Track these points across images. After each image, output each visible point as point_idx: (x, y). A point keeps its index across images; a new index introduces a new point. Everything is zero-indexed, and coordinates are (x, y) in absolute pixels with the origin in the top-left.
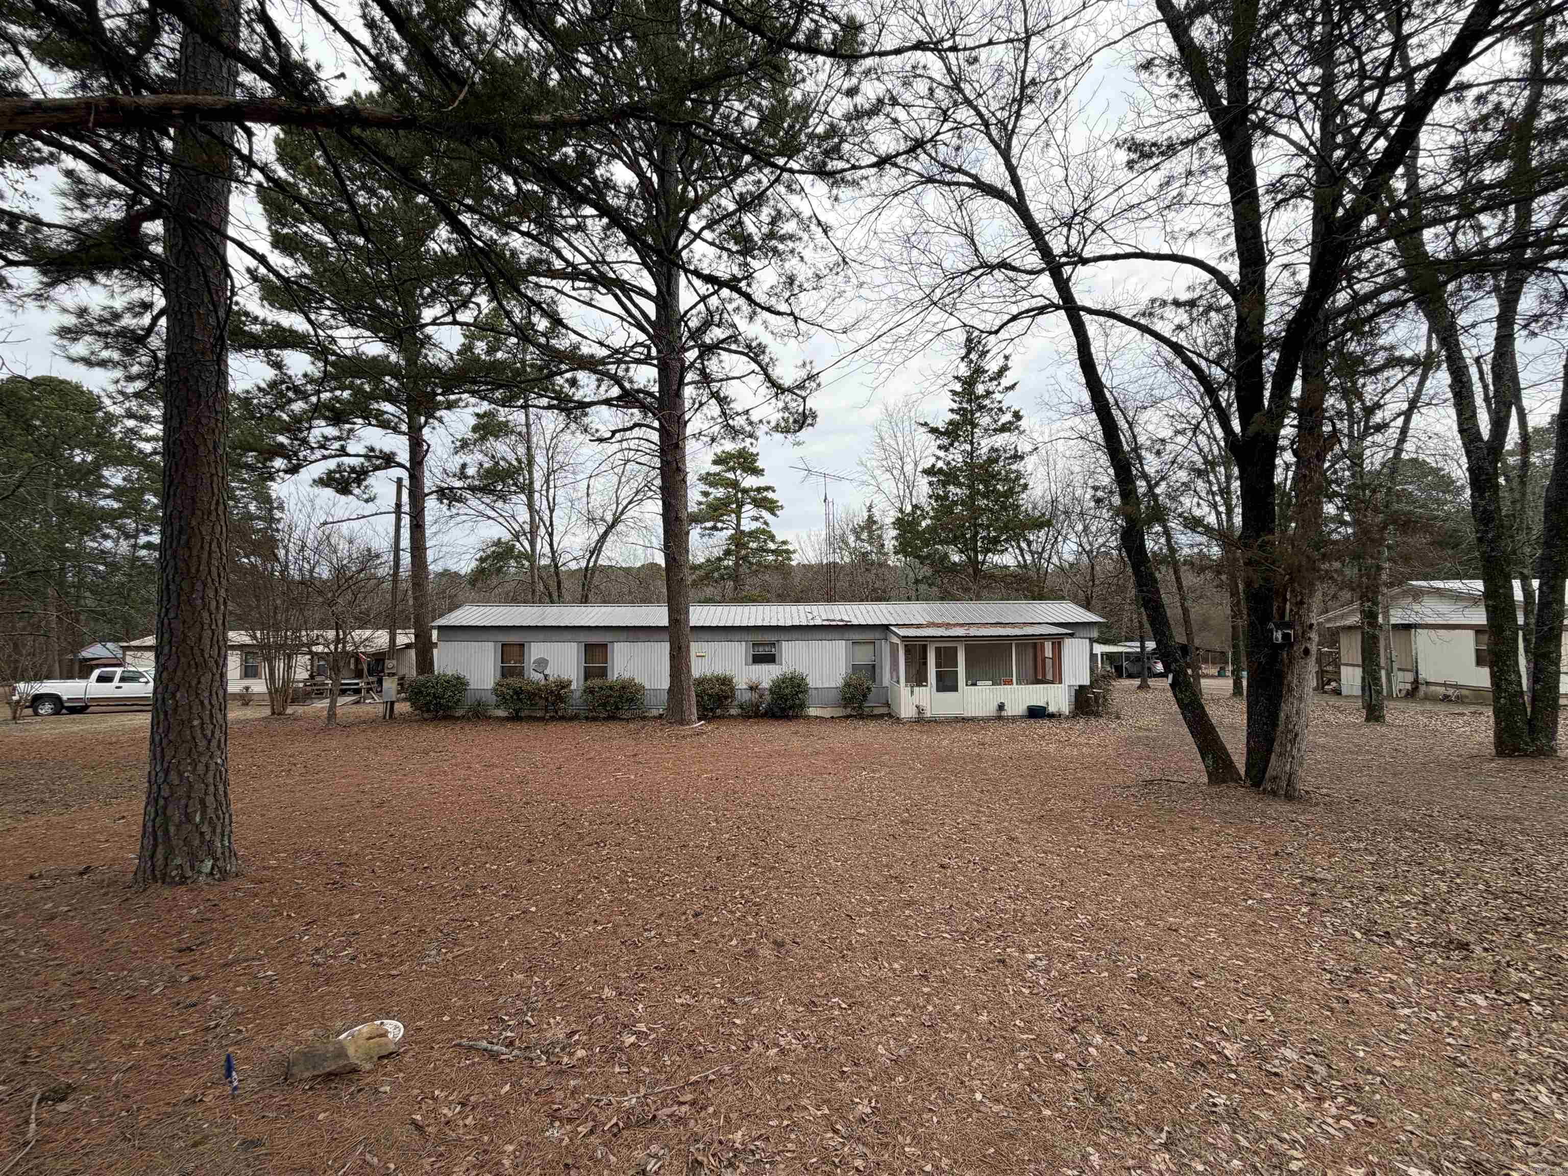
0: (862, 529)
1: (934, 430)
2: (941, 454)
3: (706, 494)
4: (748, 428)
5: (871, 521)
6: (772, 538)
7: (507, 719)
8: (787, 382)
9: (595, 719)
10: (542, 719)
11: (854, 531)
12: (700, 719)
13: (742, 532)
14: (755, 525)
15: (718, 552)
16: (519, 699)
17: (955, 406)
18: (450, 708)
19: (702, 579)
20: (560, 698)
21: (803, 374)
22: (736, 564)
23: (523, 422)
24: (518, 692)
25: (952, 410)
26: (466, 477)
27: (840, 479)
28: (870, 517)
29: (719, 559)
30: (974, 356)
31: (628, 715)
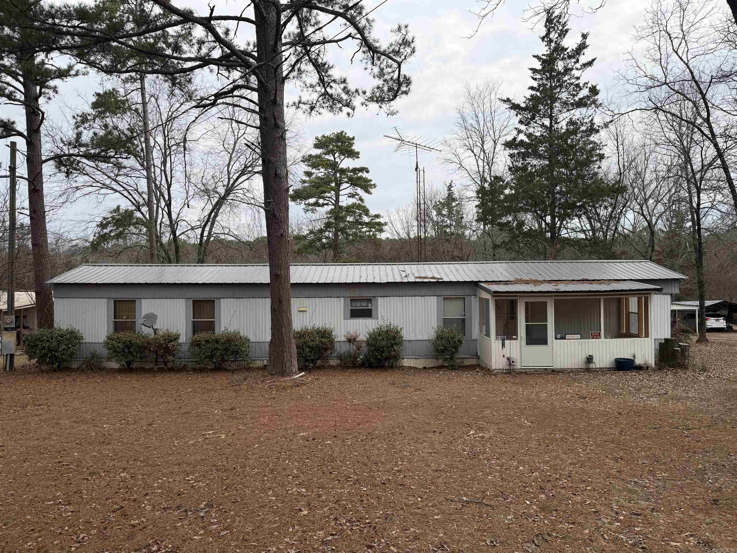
0: (443, 205)
1: (515, 107)
2: (523, 127)
3: (308, 174)
4: (345, 97)
5: (450, 198)
6: (366, 212)
7: (120, 371)
8: (383, 45)
9: (202, 370)
10: (150, 371)
11: (436, 207)
12: (301, 370)
13: (341, 207)
14: (351, 201)
15: (319, 226)
16: (130, 353)
17: (535, 84)
18: (65, 360)
19: (306, 247)
20: (168, 351)
21: (398, 37)
22: (336, 235)
23: (140, 100)
24: (128, 346)
25: (532, 88)
26: (81, 145)
27: (431, 149)
28: (449, 195)
29: (321, 231)
30: (554, 36)
31: (234, 366)
